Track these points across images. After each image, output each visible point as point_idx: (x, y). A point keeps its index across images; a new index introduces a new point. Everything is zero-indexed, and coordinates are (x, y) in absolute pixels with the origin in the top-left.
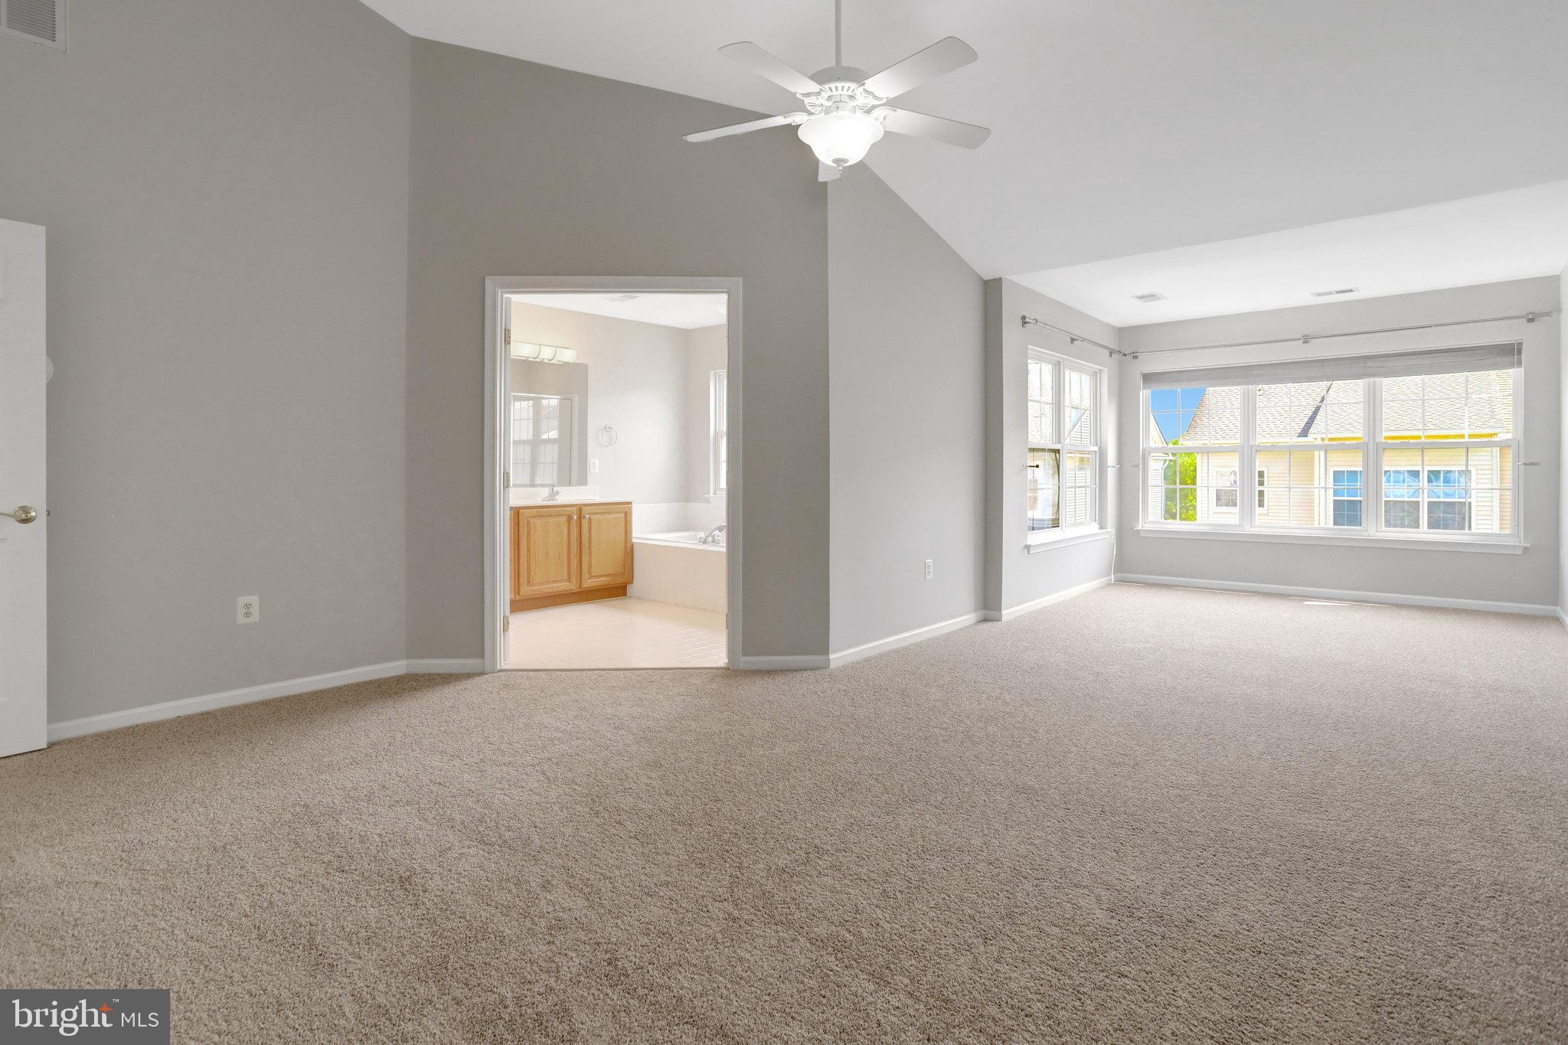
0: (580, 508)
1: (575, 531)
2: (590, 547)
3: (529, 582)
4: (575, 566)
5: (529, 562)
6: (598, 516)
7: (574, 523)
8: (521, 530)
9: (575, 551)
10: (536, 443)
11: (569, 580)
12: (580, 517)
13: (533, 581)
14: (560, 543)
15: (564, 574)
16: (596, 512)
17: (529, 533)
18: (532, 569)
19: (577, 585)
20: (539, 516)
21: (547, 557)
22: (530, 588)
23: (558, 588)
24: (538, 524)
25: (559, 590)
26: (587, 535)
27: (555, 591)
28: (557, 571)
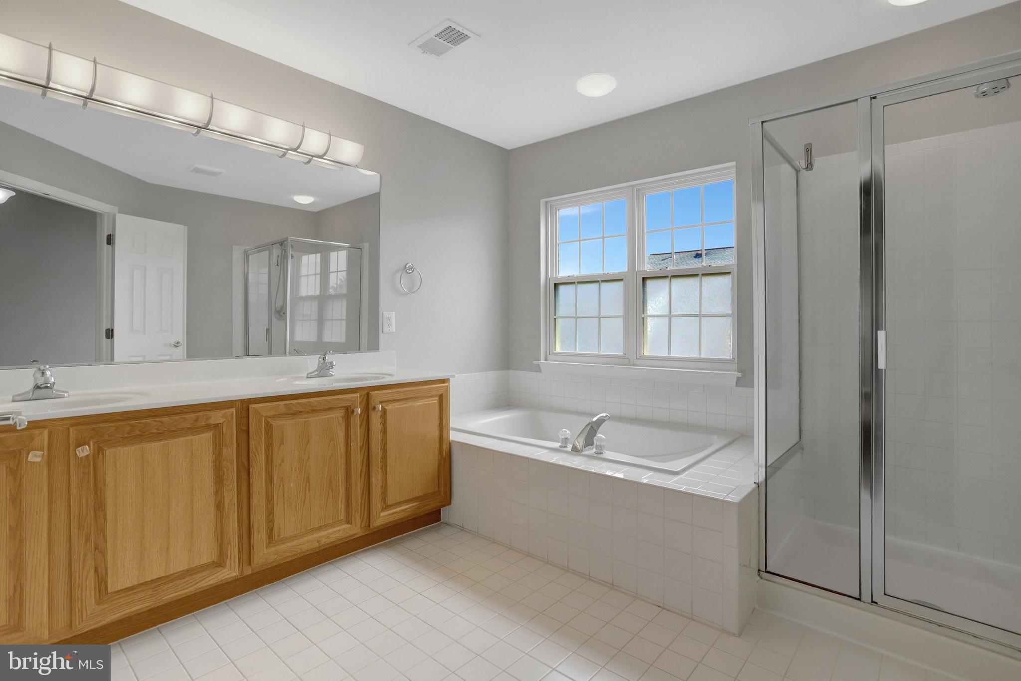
0: (367, 394)
1: (357, 432)
2: (384, 458)
3: (270, 536)
4: (359, 493)
5: (270, 500)
6: (396, 405)
7: (356, 421)
8: (252, 443)
9: (359, 465)
10: (323, 299)
11: (349, 521)
12: (368, 408)
13: (279, 536)
14: (331, 457)
15: (340, 511)
16: (395, 398)
17: (269, 446)
18: (277, 512)
19: (363, 525)
20: (292, 414)
21: (308, 487)
22: (273, 549)
23: (328, 538)
24: (289, 428)
25: (329, 541)
26: (380, 438)
27: (322, 543)
28: (325, 509)
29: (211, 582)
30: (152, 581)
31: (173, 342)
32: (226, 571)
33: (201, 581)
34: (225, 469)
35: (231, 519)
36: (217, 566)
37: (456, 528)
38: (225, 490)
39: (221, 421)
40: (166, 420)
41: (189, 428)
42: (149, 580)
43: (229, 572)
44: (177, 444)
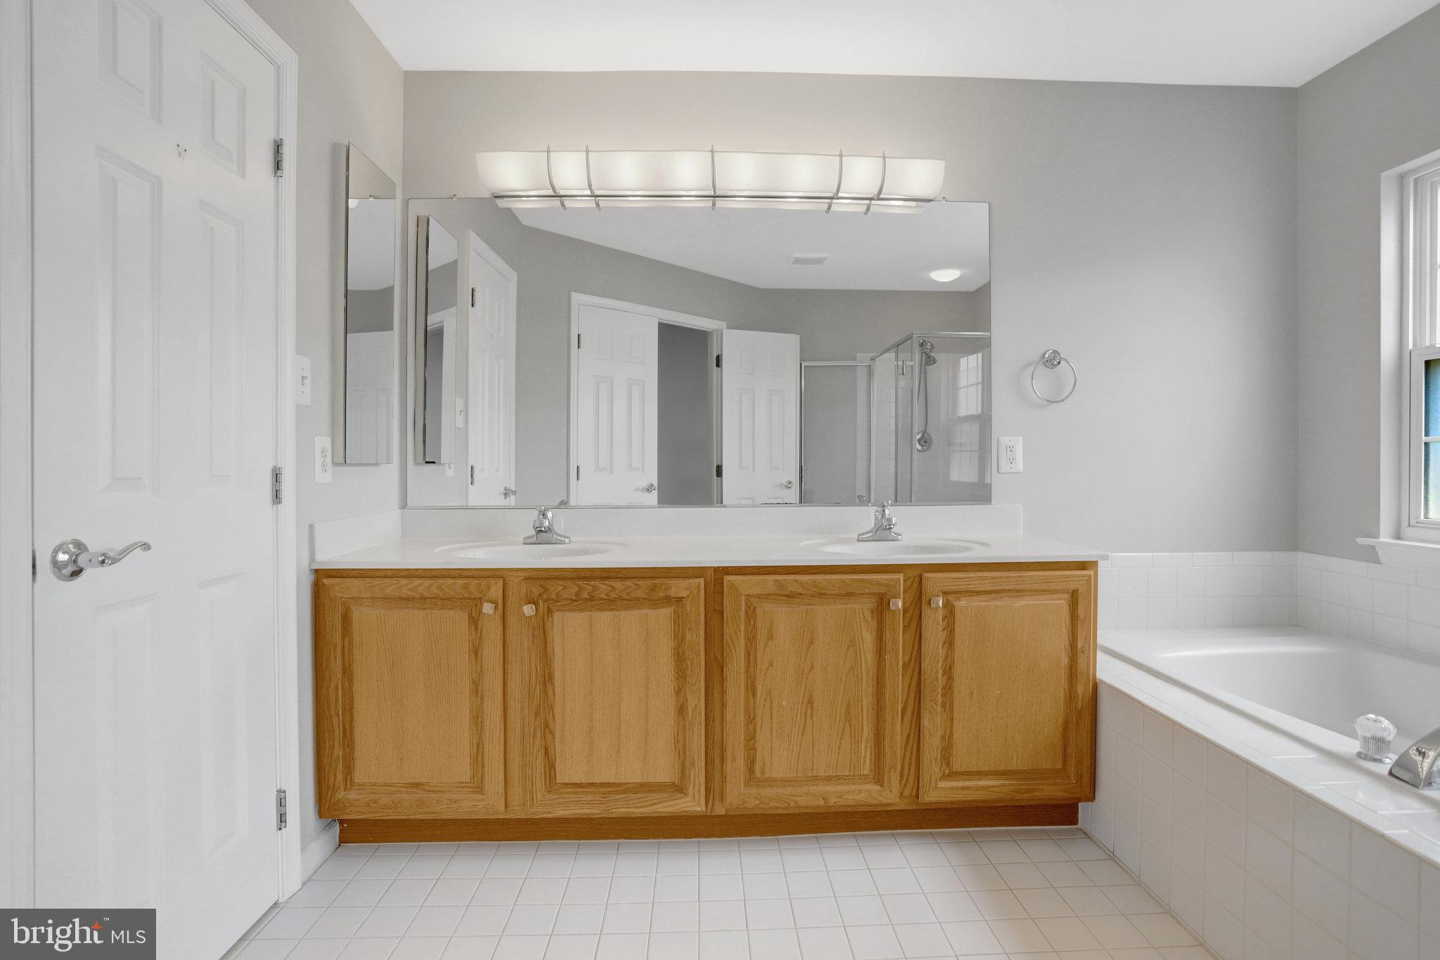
0: (917, 576)
3: (750, 771)
4: (899, 741)
6: (976, 602)
7: (896, 620)
8: (727, 630)
13: (763, 773)
14: (849, 672)
15: (862, 761)
16: (972, 588)
17: (751, 640)
18: (762, 737)
19: (907, 793)
20: (787, 596)
21: (809, 711)
22: (754, 790)
23: (840, 797)
24: (782, 618)
25: (842, 802)
26: (942, 652)
27: (831, 803)
28: (837, 751)
29: (669, 810)
30: (602, 784)
31: (784, 481)
32: (688, 802)
33: (656, 804)
34: (688, 661)
35: (696, 730)
36: (678, 790)
37: (1103, 850)
38: (688, 691)
39: (684, 594)
40: (618, 585)
41: (644, 599)
42: (598, 782)
43: (692, 803)
44: (631, 619)
